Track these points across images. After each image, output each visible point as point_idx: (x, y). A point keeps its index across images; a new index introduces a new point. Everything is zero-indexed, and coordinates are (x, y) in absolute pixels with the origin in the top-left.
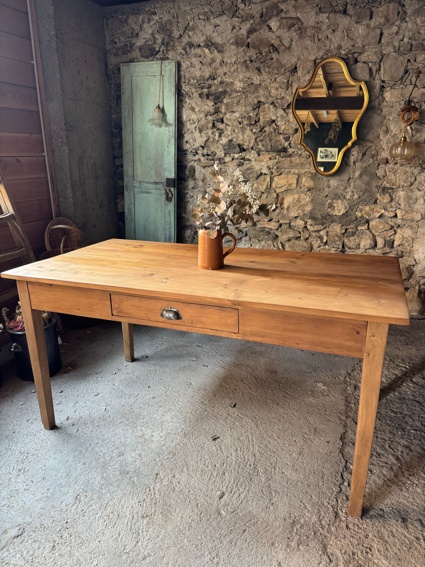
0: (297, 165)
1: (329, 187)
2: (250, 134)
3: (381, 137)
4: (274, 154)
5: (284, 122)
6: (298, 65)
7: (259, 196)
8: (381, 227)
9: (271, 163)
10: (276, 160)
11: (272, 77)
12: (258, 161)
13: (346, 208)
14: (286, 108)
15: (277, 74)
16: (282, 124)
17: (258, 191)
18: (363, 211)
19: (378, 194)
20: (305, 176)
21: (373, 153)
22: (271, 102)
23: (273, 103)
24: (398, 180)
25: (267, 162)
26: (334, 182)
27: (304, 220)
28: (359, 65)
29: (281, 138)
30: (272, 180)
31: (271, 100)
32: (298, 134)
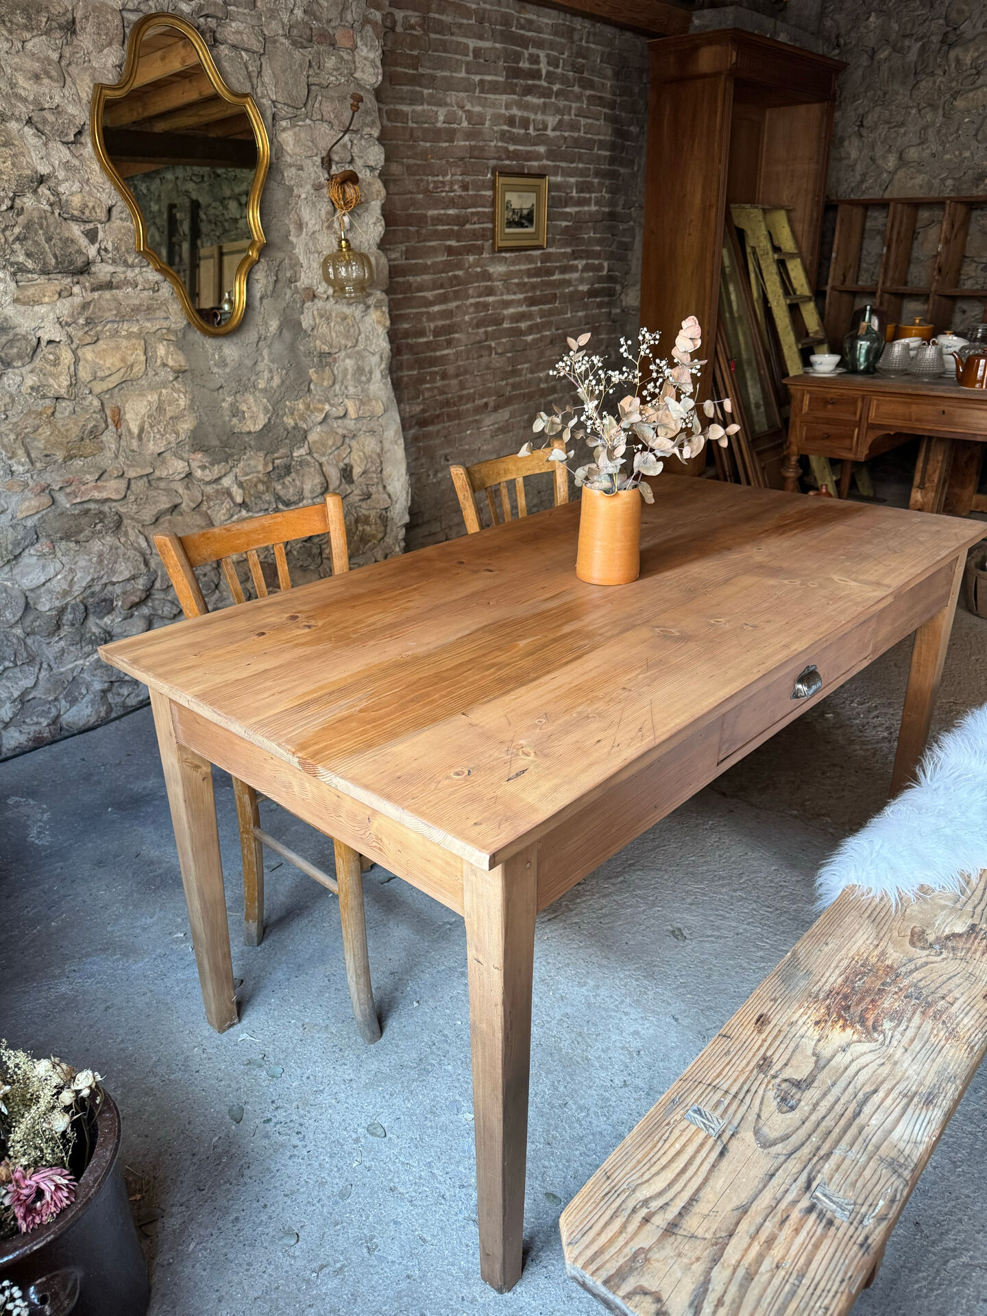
0: (136, 309)
1: (223, 363)
3: (293, 238)
4: (67, 281)
5: (77, 184)
6: (79, 15)
7: (49, 412)
8: (330, 442)
9: (64, 307)
10: (77, 300)
11: (10, 32)
12: (24, 304)
13: (266, 410)
14: (72, 143)
15: (27, 28)
16: (74, 189)
17: (44, 397)
18: (296, 412)
19: (311, 371)
20: (162, 339)
21: (288, 275)
22: (25, 117)
23: (29, 121)
24: (334, 335)
25: (52, 304)
26: (231, 350)
27: (182, 459)
28: (224, 50)
29: (76, 230)
30: (77, 361)
31: (22, 110)
32: (116, 223)
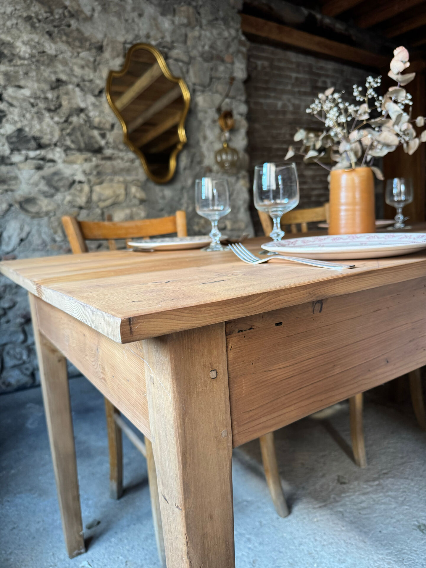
0: (122, 170)
1: (163, 197)
2: (51, 123)
4: (89, 155)
5: (97, 113)
6: (105, 43)
7: (76, 214)
9: (87, 166)
10: (94, 164)
11: (73, 49)
12: (68, 163)
14: (97, 96)
15: (80, 47)
16: (96, 115)
17: (74, 207)
20: (134, 185)
21: (198, 160)
22: (76, 83)
23: (78, 85)
25: (81, 164)
26: (168, 192)
28: (171, 61)
29: (96, 133)
30: (91, 191)
31: (75, 80)
32: (116, 131)
